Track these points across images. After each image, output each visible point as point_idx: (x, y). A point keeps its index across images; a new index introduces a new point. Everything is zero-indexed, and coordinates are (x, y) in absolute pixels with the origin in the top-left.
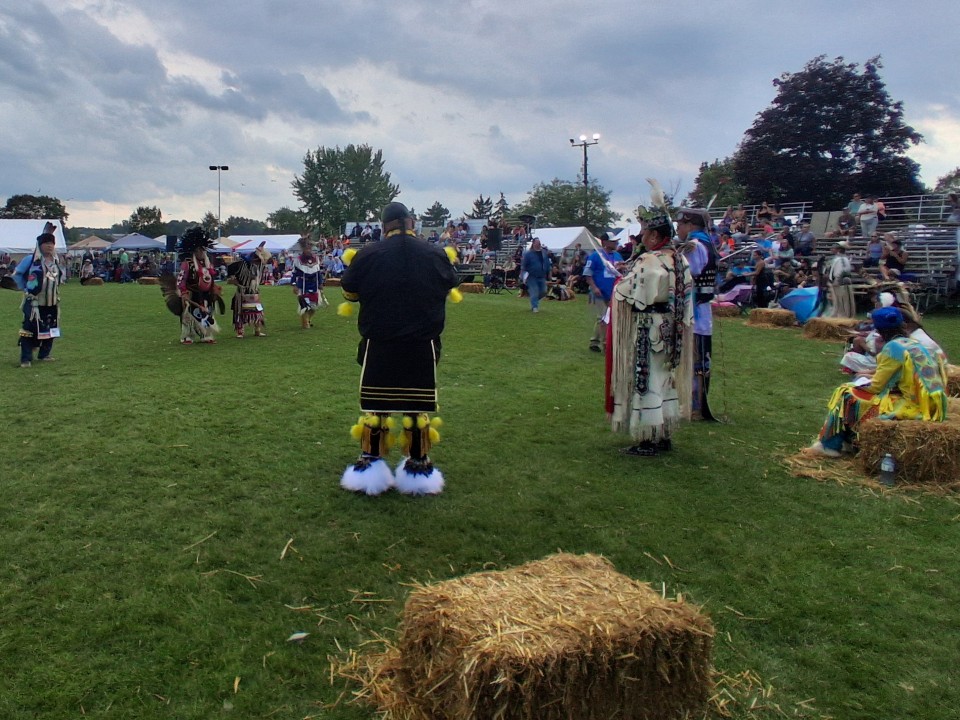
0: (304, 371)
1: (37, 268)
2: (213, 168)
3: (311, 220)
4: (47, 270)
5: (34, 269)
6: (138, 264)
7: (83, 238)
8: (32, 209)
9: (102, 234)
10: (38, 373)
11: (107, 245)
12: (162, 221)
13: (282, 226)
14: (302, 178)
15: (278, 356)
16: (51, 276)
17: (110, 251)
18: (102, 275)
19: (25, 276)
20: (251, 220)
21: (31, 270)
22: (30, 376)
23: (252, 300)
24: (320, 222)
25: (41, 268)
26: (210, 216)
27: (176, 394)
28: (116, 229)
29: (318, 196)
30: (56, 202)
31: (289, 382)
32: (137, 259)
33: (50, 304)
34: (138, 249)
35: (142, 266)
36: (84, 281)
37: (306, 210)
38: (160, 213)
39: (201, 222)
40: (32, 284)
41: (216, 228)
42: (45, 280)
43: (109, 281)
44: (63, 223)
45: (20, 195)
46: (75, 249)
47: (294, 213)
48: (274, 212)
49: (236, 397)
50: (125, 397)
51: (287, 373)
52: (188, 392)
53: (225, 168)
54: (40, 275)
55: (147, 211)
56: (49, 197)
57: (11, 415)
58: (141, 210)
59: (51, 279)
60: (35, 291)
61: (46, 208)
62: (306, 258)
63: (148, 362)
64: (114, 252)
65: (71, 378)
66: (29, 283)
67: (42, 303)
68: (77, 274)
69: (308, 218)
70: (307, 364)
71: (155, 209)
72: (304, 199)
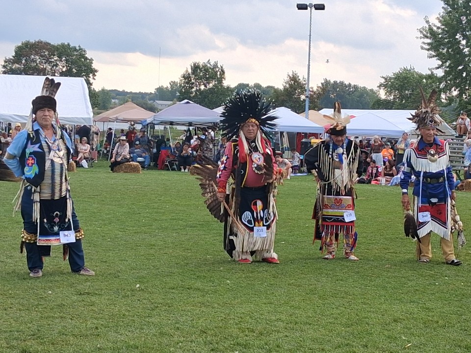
0: (423, 315)
1: (36, 148)
2: (302, 7)
3: (447, 89)
4: (50, 149)
5: (31, 149)
6: (189, 146)
7: (115, 105)
8: (48, 61)
9: (142, 100)
10: (50, 288)
11: (148, 116)
12: (225, 83)
13: (402, 97)
14: (436, 23)
15: (384, 288)
16: (57, 157)
17: (152, 125)
18: (139, 159)
19: (22, 160)
20: (355, 87)
21: (28, 151)
22: (41, 292)
23: (339, 204)
24: (461, 93)
25: (41, 147)
26: (294, 79)
27: (235, 331)
28: (162, 94)
29: (460, 52)
30: (81, 54)
31: (399, 327)
32: (189, 138)
33: (57, 197)
34: (190, 124)
35: (195, 149)
36: (115, 166)
37: (440, 73)
38: (223, 72)
39: (281, 88)
40: (31, 171)
41: (303, 97)
42: (48, 164)
43: (149, 168)
44: (89, 83)
45: (32, 41)
46: (104, 120)
47: (421, 77)
48: (391, 75)
49: (321, 344)
50: (165, 330)
51: (398, 315)
52: (253, 331)
53: (320, 7)
54: (40, 158)
55: (205, 69)
56: (72, 45)
57: (15, 343)
58: (196, 68)
59: (57, 161)
60: (37, 180)
61: (67, 61)
62: (425, 147)
63: (198, 284)
64: (157, 127)
65: (93, 299)
66: (26, 169)
67: (47, 196)
68: (106, 156)
69: (442, 86)
70: (428, 305)
71: (216, 66)
72: (439, 56)
